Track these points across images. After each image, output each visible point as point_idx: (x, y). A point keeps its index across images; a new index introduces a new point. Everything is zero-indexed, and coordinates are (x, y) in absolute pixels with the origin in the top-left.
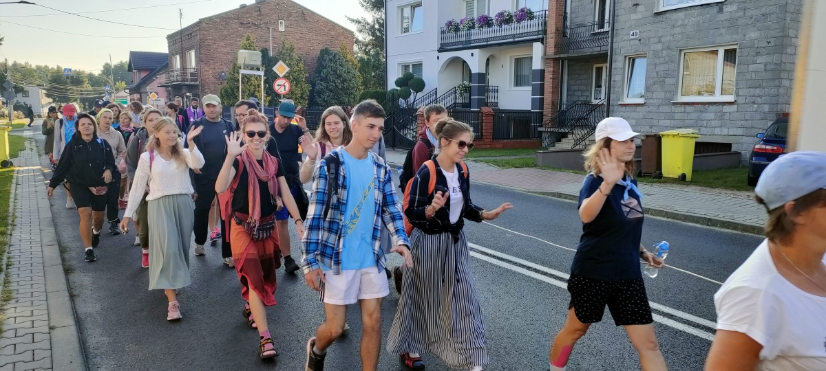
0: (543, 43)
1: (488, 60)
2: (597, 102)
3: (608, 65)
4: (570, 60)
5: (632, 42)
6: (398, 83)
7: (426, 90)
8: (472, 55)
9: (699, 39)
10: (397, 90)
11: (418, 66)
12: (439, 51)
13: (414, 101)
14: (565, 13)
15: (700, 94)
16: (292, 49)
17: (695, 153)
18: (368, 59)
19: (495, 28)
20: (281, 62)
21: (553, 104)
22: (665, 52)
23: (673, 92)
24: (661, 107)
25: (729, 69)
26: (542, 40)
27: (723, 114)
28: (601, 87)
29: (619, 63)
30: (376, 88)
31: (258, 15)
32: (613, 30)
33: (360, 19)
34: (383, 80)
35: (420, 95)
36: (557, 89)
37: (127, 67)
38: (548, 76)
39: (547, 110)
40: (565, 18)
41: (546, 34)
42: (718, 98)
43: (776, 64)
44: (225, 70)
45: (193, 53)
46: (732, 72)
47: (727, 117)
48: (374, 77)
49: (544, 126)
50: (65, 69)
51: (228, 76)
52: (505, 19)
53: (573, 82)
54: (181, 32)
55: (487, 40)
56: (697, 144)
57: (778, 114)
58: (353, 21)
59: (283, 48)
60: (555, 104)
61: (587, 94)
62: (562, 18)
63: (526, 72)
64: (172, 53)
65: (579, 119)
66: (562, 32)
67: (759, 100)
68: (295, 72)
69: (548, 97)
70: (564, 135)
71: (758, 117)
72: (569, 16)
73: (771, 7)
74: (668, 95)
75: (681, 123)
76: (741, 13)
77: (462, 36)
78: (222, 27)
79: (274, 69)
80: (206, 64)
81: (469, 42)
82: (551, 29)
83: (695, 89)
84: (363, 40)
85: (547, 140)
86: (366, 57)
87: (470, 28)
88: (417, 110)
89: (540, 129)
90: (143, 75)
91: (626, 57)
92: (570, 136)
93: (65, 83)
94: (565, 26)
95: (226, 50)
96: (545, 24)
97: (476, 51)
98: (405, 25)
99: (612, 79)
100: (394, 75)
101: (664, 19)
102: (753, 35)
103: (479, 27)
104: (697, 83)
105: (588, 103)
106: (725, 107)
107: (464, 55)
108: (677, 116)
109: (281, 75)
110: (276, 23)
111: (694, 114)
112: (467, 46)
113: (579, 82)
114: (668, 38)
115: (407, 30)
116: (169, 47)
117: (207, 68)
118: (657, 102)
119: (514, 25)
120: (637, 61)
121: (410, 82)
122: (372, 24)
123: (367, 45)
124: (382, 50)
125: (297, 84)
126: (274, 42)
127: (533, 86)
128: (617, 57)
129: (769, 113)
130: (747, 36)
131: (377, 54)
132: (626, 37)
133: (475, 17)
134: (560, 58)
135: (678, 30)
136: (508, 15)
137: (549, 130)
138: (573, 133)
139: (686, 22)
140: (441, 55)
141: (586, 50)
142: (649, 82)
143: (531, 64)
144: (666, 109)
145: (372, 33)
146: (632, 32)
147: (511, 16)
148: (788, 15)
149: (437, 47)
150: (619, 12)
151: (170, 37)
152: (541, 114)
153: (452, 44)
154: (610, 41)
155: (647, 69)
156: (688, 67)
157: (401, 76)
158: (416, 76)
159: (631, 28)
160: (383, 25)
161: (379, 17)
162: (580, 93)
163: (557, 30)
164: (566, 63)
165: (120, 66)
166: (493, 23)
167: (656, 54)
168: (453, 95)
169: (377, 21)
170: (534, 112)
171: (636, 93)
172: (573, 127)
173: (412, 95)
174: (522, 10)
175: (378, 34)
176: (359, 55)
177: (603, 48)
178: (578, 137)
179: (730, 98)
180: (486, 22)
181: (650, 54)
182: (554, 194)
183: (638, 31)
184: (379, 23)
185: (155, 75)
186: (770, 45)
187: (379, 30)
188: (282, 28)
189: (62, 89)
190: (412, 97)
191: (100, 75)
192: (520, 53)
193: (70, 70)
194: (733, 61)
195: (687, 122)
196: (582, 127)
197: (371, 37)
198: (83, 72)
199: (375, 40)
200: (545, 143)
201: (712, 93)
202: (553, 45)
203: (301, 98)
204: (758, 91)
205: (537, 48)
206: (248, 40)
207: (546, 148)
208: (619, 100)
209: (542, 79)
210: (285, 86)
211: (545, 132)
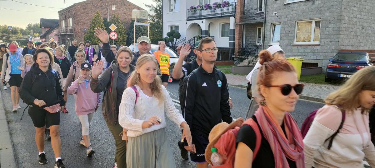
0: (234, 17)
1: (209, 24)
2: (259, 44)
3: (264, 27)
4: (247, 25)
5: (274, 17)
6: (168, 34)
7: (181, 38)
8: (202, 22)
9: (304, 16)
10: (168, 38)
11: (177, 27)
12: (187, 20)
13: (176, 43)
14: (244, 4)
15: (304, 41)
16: (118, 18)
17: (302, 67)
18: (154, 23)
19: (213, 10)
20: (113, 24)
21: (239, 45)
22: (289, 22)
23: (293, 40)
24: (287, 47)
25: (317, 30)
26: (234, 16)
27: (314, 50)
28: (260, 37)
29: (268, 27)
30: (158, 37)
31: (102, 2)
32: (266, 11)
33: (150, 5)
34: (161, 33)
35: (178, 40)
36: (241, 38)
37: (39, 26)
38: (237, 32)
39: (237, 48)
40: (244, 6)
41: (236, 13)
42: (312, 43)
43: (338, 28)
44: (86, 27)
45: (71, 19)
46: (318, 31)
47: (316, 51)
48: (157, 32)
49: (235, 55)
50: (9, 27)
51: (88, 30)
52: (217, 6)
53: (248, 35)
54: (65, 10)
55: (209, 15)
56: (303, 63)
57: (338, 50)
58: (147, 6)
59: (114, 18)
60: (240, 45)
61: (254, 40)
62: (243, 6)
63: (227, 30)
64: (61, 20)
65: (250, 52)
66: (243, 12)
67: (330, 44)
68: (120, 29)
69: (237, 42)
70: (244, 59)
71: (330, 51)
72: (246, 5)
73: (336, 2)
74: (290, 41)
75: (296, 54)
76: (322, 5)
77: (198, 13)
78: (85, 7)
79: (110, 27)
80: (77, 25)
81: (201, 16)
82: (238, 11)
83: (302, 38)
84: (152, 15)
85: (236, 61)
86: (153, 22)
87: (201, 10)
88: (177, 47)
89: (233, 56)
90: (47, 29)
91: (271, 24)
92: (247, 59)
93: (9, 33)
94: (244, 9)
95: (86, 18)
96: (235, 8)
97: (204, 20)
98: (171, 8)
99: (265, 34)
100: (166, 31)
101: (288, 7)
102: (328, 15)
103: (206, 10)
104: (303, 36)
105: (255, 45)
106: (315, 47)
107: (199, 22)
108: (294, 51)
109: (113, 31)
110: (110, 6)
111: (301, 50)
112: (200, 18)
113: (251, 35)
114: (290, 16)
115: (172, 10)
116: (59, 16)
117: (77, 27)
118: (285, 44)
119: (222, 8)
120: (276, 25)
121: (174, 34)
122: (156, 7)
123: (154, 17)
124: (161, 19)
125: (121, 35)
126: (110, 15)
127: (230, 36)
128: (267, 24)
129: (335, 49)
130: (325, 15)
131: (158, 21)
132: (271, 15)
133: (204, 5)
134: (242, 24)
135: (294, 12)
136: (219, 4)
137: (237, 57)
138: (248, 58)
139: (298, 9)
140: (188, 22)
141: (254, 21)
142: (282, 35)
143: (229, 27)
144: (289, 47)
145: (156, 11)
146: (274, 13)
147: (220, 5)
148: (343, 6)
149: (186, 18)
150: (268, 3)
151: (59, 12)
152: (234, 50)
153: (193, 17)
154: (264, 17)
155: (281, 29)
156: (299, 29)
157: (169, 31)
158: (176, 31)
159: (274, 11)
160: (161, 8)
161: (159, 4)
162: (251, 40)
163: (241, 11)
164: (245, 26)
165: (36, 26)
166: (212, 8)
167: (285, 23)
168: (194, 41)
169: (159, 6)
170: (230, 49)
171: (276, 40)
172: (248, 55)
173: (175, 40)
174: (225, 2)
175: (159, 12)
176: (150, 21)
177: (261, 20)
178: (250, 60)
179: (318, 43)
180: (208, 7)
181: (282, 23)
182: (239, 86)
183: (277, 12)
184: (159, 7)
185: (52, 30)
186: (335, 19)
187: (159, 10)
188: (113, 8)
189: (7, 36)
190: (175, 41)
191: (26, 30)
192: (224, 21)
193: (11, 27)
194: (319, 26)
195: (298, 54)
196: (252, 55)
197: (156, 14)
198: (18, 28)
199: (157, 15)
200: (236, 62)
201: (310, 41)
202: (239, 18)
203: (123, 41)
204: (330, 40)
205: (232, 19)
206: (97, 13)
207: (236, 65)
208: (268, 43)
209: (234, 34)
210: (115, 35)
211: (235, 57)
